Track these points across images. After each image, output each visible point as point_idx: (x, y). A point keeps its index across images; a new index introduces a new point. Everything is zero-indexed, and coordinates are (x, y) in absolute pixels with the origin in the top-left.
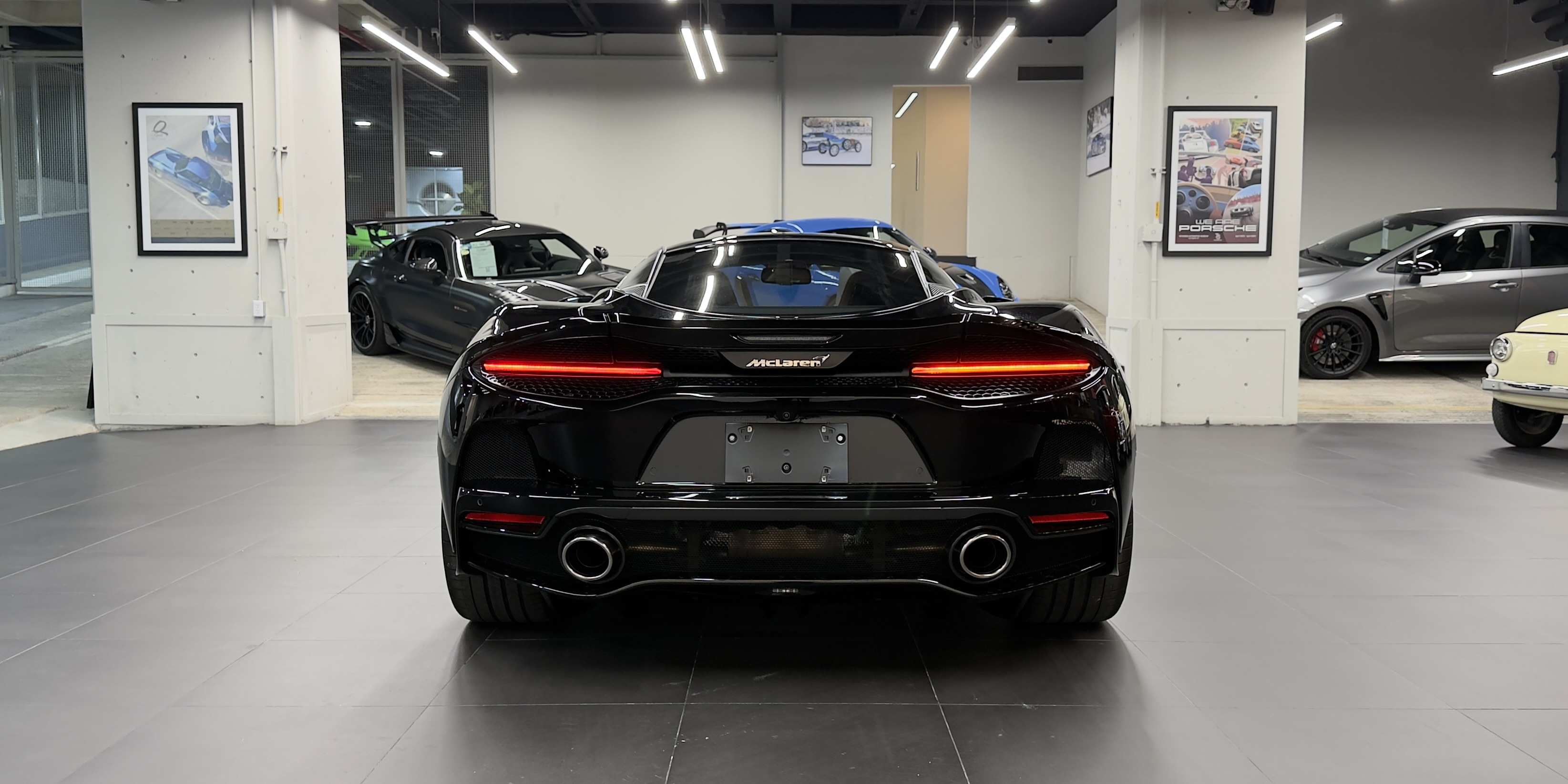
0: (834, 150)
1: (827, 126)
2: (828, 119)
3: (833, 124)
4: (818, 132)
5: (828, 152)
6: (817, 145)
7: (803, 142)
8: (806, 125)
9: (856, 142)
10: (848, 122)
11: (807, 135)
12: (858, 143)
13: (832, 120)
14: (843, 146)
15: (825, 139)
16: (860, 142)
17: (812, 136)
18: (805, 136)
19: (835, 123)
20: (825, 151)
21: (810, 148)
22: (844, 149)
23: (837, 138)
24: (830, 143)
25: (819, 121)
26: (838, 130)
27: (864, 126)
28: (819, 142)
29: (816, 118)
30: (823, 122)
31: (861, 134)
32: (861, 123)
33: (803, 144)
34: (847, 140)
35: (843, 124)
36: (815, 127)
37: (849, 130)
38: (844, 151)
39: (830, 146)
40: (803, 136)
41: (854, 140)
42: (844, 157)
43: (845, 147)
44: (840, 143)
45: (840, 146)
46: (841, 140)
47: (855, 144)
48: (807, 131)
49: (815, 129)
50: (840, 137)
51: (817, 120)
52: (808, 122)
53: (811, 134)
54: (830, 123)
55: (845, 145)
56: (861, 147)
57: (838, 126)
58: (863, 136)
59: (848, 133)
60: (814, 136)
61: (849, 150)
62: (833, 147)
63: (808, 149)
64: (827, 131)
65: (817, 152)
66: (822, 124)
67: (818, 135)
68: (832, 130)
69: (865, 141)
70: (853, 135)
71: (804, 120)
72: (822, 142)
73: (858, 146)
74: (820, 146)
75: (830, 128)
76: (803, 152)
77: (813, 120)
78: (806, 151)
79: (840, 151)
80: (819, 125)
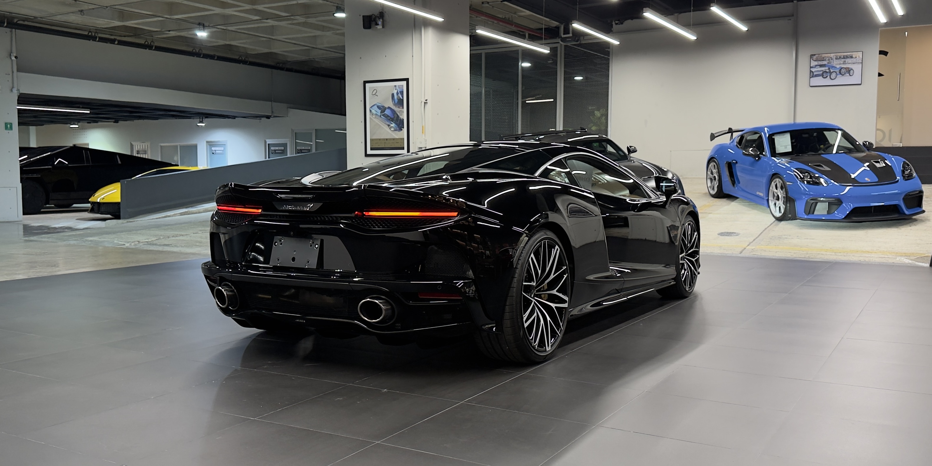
0: (833, 76)
1: (829, 60)
2: (829, 54)
3: (833, 58)
4: (822, 64)
5: (829, 77)
6: (821, 73)
7: (810, 71)
8: (813, 60)
9: (850, 69)
10: (844, 56)
11: (814, 66)
12: (852, 69)
13: (832, 55)
14: (840, 73)
15: (827, 68)
16: (853, 69)
17: (817, 67)
18: (812, 67)
19: (835, 57)
20: (827, 77)
21: (816, 75)
22: (841, 74)
23: (836, 67)
24: (830, 71)
25: (823, 57)
26: (837, 62)
27: (856, 57)
28: (822, 70)
29: (820, 55)
30: (825, 57)
31: (854, 63)
32: (854, 56)
33: (810, 73)
34: (843, 68)
35: (840, 58)
36: (819, 61)
37: (845, 61)
38: (841, 75)
39: (831, 73)
40: (811, 67)
41: (848, 68)
42: (840, 80)
43: (842, 73)
44: (838, 71)
45: (838, 73)
46: (838, 69)
47: (849, 71)
48: (814, 63)
49: (819, 62)
50: (838, 66)
51: (821, 56)
52: (815, 57)
53: (816, 66)
54: (831, 58)
55: (841, 71)
56: (854, 72)
57: (836, 59)
58: (855, 64)
59: (844, 63)
60: (819, 67)
61: (845, 75)
62: (832, 74)
63: (814, 76)
64: (828, 63)
65: (821, 77)
66: (825, 58)
67: (821, 66)
68: (832, 62)
69: (857, 68)
70: (847, 64)
71: (812, 56)
72: (824, 71)
73: (852, 72)
74: (823, 73)
75: (831, 61)
76: (810, 78)
77: (818, 56)
78: (812, 77)
79: (838, 76)
80: (823, 59)
